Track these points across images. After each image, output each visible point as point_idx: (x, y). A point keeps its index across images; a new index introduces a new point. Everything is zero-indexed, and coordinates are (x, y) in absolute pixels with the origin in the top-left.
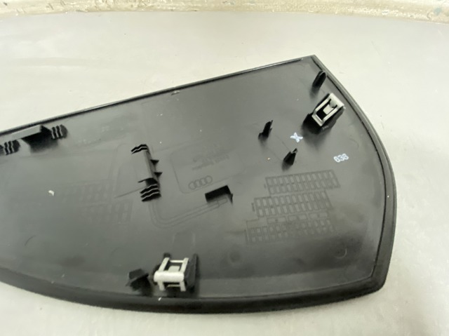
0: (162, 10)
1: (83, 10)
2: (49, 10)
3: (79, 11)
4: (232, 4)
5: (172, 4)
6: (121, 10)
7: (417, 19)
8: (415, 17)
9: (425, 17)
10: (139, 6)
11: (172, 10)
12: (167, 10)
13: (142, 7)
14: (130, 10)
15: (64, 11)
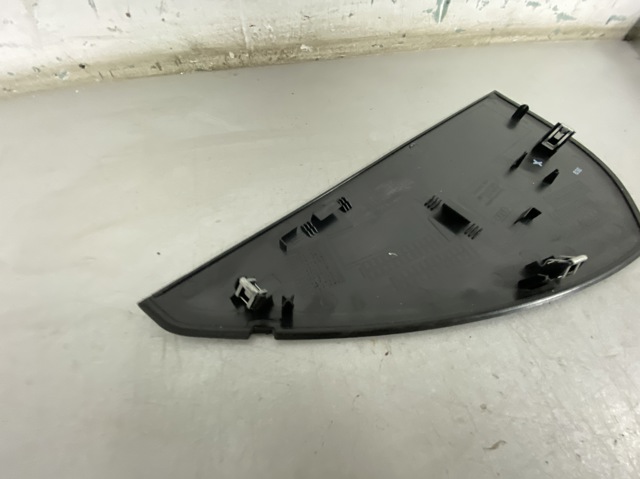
0: (306, 61)
1: (206, 68)
2: (156, 71)
3: (199, 70)
4: (381, 46)
5: (318, 53)
6: (256, 65)
7: (541, 41)
8: (539, 38)
9: (546, 37)
10: (279, 59)
11: (317, 59)
12: (311, 60)
13: (283, 59)
14: (268, 64)
15: (178, 73)
